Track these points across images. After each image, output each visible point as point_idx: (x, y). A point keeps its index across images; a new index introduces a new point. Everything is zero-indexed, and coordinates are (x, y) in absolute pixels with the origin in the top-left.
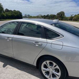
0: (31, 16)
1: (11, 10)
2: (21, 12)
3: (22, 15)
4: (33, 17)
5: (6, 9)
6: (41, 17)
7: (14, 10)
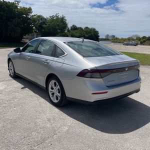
0: (117, 39)
1: (81, 28)
2: (97, 30)
3: (99, 36)
4: (120, 39)
5: (73, 26)
6: (137, 39)
7: (87, 28)
